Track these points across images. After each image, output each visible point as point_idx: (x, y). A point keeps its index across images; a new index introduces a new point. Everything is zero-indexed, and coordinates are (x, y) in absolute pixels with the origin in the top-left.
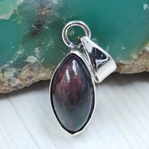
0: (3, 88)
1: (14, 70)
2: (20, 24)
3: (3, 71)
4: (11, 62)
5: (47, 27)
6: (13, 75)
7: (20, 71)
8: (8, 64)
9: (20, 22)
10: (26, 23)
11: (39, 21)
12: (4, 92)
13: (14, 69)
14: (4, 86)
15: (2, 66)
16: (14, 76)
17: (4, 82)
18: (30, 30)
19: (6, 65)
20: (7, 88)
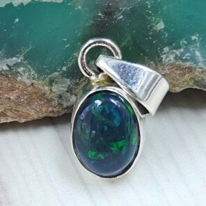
0: (50, 109)
1: (68, 82)
2: (79, 9)
3: (51, 82)
4: (64, 69)
5: (121, 17)
6: (66, 89)
7: (77, 84)
8: (58, 71)
9: (80, 7)
10: (88, 10)
11: (109, 6)
12: (51, 115)
13: (68, 80)
14: (52, 106)
15: (49, 74)
16: (67, 91)
17: (51, 100)
18: (94, 21)
19: (56, 73)
20: (55, 110)
